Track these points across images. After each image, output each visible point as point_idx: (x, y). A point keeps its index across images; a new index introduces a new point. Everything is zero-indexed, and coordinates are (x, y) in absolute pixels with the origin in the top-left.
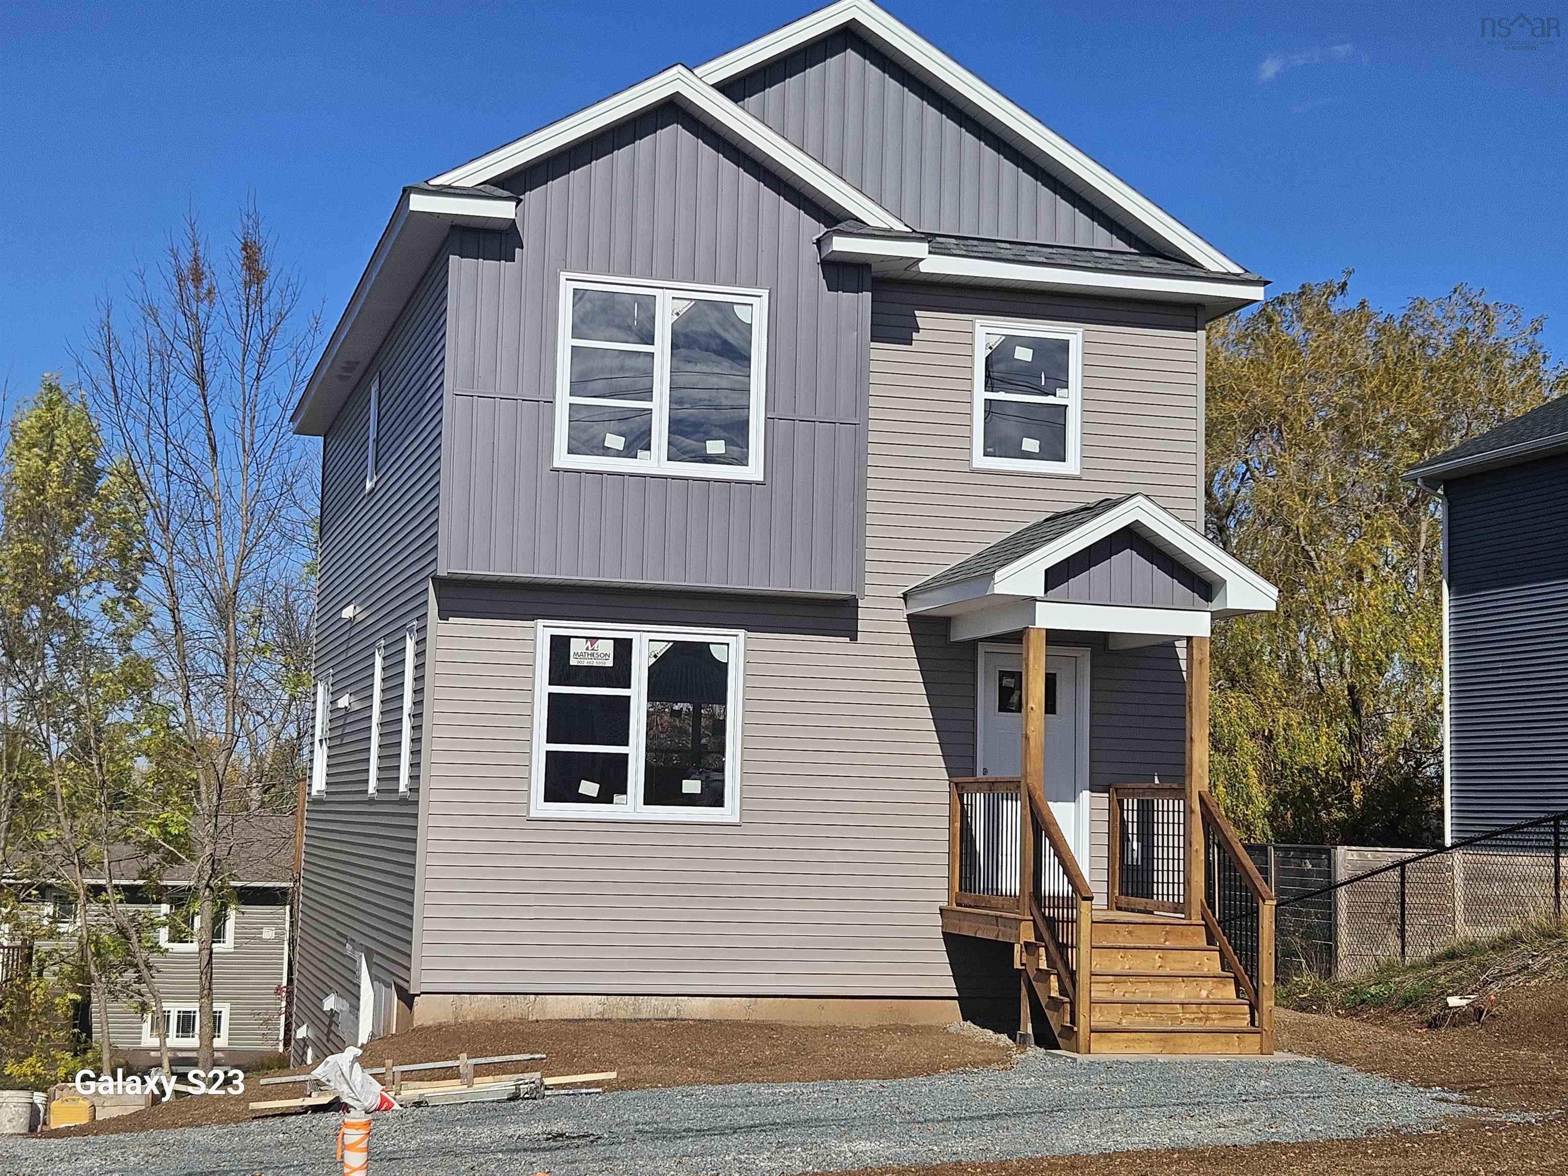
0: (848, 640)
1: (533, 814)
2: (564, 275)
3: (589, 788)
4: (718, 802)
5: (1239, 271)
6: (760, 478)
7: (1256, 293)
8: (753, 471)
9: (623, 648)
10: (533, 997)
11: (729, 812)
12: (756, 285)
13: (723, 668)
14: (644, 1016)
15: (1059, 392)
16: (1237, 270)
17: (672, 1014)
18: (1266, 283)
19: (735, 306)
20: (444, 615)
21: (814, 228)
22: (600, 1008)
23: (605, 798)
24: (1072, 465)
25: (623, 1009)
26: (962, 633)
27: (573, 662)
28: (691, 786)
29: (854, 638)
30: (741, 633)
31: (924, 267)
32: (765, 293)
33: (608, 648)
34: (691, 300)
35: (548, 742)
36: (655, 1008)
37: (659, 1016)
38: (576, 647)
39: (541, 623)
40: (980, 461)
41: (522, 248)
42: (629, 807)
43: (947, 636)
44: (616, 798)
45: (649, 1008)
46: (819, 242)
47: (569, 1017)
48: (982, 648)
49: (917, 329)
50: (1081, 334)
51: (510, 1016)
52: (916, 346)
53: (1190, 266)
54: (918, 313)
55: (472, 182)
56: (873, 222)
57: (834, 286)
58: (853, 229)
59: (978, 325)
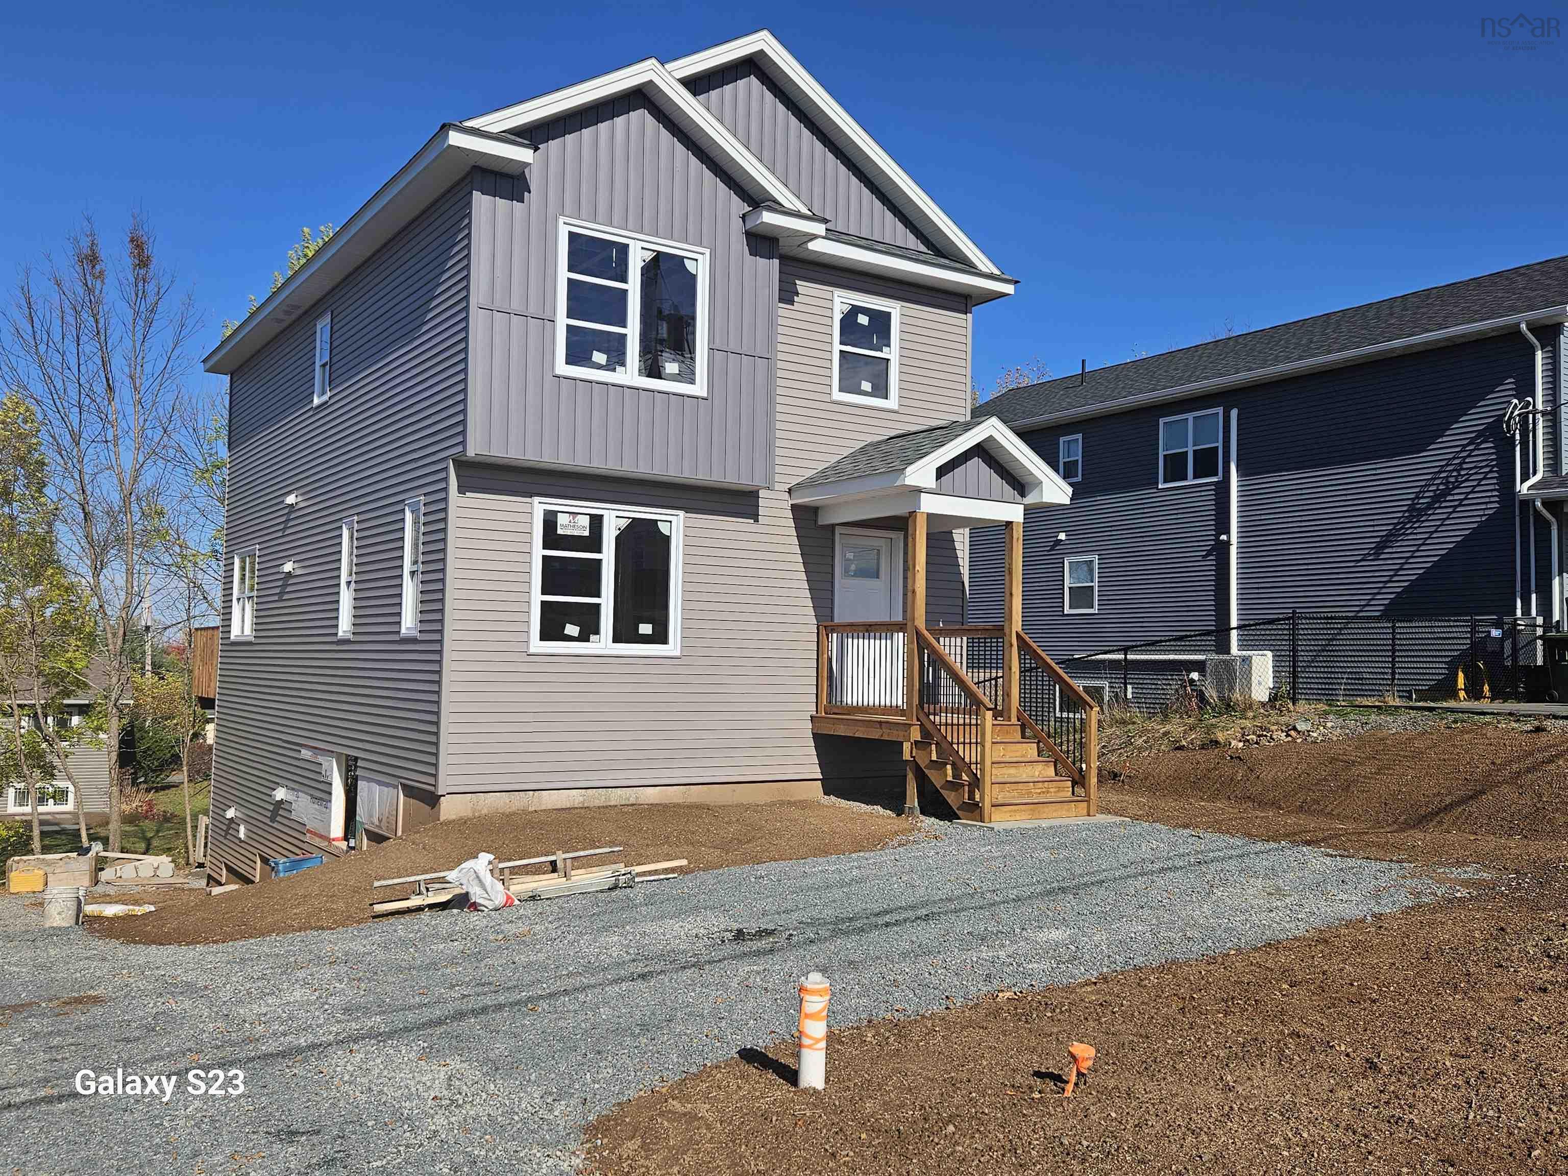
0: (752, 521)
1: (532, 650)
2: (562, 220)
3: (572, 630)
4: (664, 641)
5: (998, 273)
6: (705, 395)
7: (1009, 289)
8: (699, 388)
9: (596, 522)
10: (532, 792)
11: (673, 647)
12: (701, 245)
13: (667, 540)
14: (612, 803)
15: (885, 349)
16: (996, 272)
17: (632, 801)
18: (1016, 282)
19: (685, 260)
20: (462, 490)
21: (739, 206)
22: (581, 799)
23: (583, 637)
24: (892, 403)
25: (598, 798)
26: (826, 519)
27: (560, 531)
28: (645, 629)
29: (756, 521)
30: (681, 513)
31: (813, 246)
32: (707, 252)
33: (585, 521)
34: (654, 251)
35: (542, 594)
36: (620, 796)
37: (623, 803)
38: (562, 519)
39: (537, 500)
40: (838, 396)
41: (530, 192)
42: (602, 645)
43: (816, 521)
44: (592, 637)
45: (616, 797)
46: (744, 217)
47: (559, 807)
48: (838, 530)
49: (797, 294)
50: (898, 309)
51: (514, 809)
52: (796, 306)
53: (968, 267)
54: (798, 282)
55: (495, 129)
56: (787, 204)
57: (754, 252)
58: (776, 207)
59: (836, 296)
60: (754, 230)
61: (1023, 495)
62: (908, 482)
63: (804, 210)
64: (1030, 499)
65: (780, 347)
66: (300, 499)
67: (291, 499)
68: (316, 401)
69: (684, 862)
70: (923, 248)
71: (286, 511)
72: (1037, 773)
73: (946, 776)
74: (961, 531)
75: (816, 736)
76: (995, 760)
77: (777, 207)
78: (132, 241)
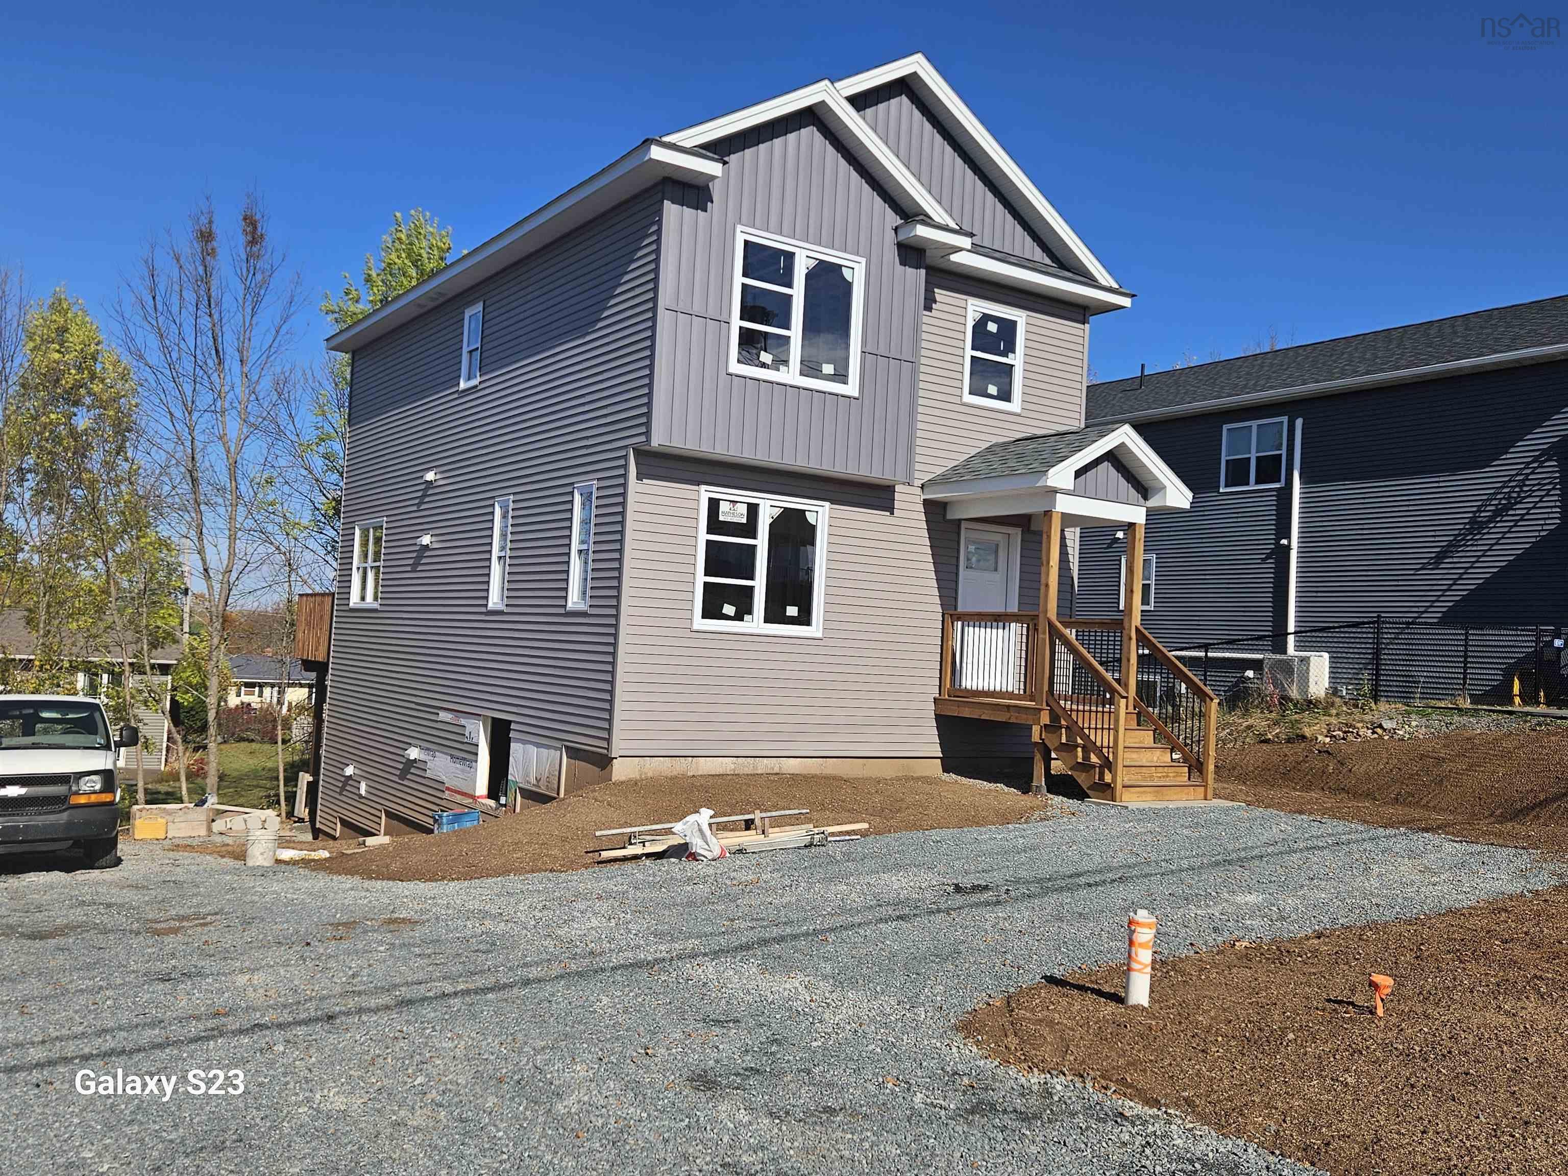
0: (888, 514)
1: (696, 627)
2: (739, 228)
3: (729, 610)
4: (808, 623)
5: (1117, 287)
6: (856, 395)
7: (1126, 302)
8: (851, 388)
9: (753, 509)
10: (690, 759)
11: (814, 630)
12: (858, 254)
13: (813, 528)
14: (759, 772)
15: (1011, 355)
16: (1115, 286)
17: (776, 770)
18: (1133, 296)
19: (843, 268)
20: (640, 477)
21: (894, 220)
22: (733, 766)
23: (739, 617)
24: (1015, 406)
25: (747, 767)
26: (953, 515)
27: (721, 518)
28: (792, 611)
29: (892, 513)
30: (827, 504)
31: (955, 258)
32: (863, 261)
33: (743, 509)
34: (817, 259)
35: (705, 575)
36: (766, 766)
37: (769, 772)
38: (724, 507)
39: (703, 487)
40: (968, 398)
41: (712, 202)
42: (755, 624)
43: (944, 515)
44: (746, 617)
45: (763, 766)
46: (896, 230)
47: (713, 773)
48: (964, 525)
49: (935, 302)
50: (1024, 318)
51: (675, 773)
52: (934, 312)
53: (1091, 282)
54: (936, 290)
55: (688, 144)
56: (937, 218)
57: (903, 263)
58: (927, 221)
59: (969, 304)
60: (905, 242)
61: (1146, 498)
62: (1050, 483)
63: (953, 225)
64: (1153, 502)
65: (923, 352)
66: (438, 477)
67: (430, 476)
68: (463, 385)
69: (865, 826)
70: (1048, 261)
71: (423, 487)
72: (1155, 759)
73: (1077, 757)
74: (1072, 529)
75: (939, 718)
76: (1127, 744)
77: (929, 221)
78: (245, 219)
